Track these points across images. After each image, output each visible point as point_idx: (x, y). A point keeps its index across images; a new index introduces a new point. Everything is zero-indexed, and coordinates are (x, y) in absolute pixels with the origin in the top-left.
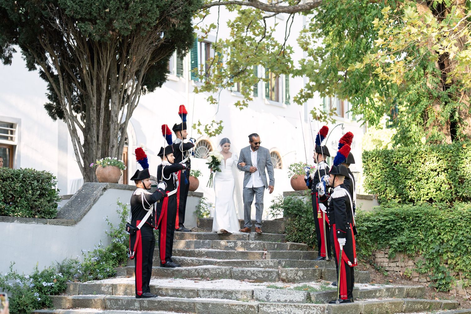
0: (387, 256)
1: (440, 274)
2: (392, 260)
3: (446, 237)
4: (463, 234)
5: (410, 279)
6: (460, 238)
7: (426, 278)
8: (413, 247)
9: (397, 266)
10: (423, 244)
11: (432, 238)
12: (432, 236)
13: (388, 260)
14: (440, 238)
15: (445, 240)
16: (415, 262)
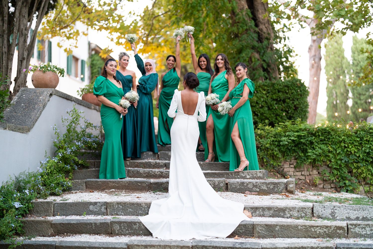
0: (292, 166)
1: (347, 182)
2: (297, 170)
3: (353, 150)
4: (370, 147)
5: (316, 186)
6: (367, 151)
7: (330, 185)
8: (322, 158)
9: (302, 175)
10: (331, 155)
11: (340, 151)
12: (340, 148)
13: (293, 169)
14: (347, 151)
15: (353, 152)
16: (319, 171)
